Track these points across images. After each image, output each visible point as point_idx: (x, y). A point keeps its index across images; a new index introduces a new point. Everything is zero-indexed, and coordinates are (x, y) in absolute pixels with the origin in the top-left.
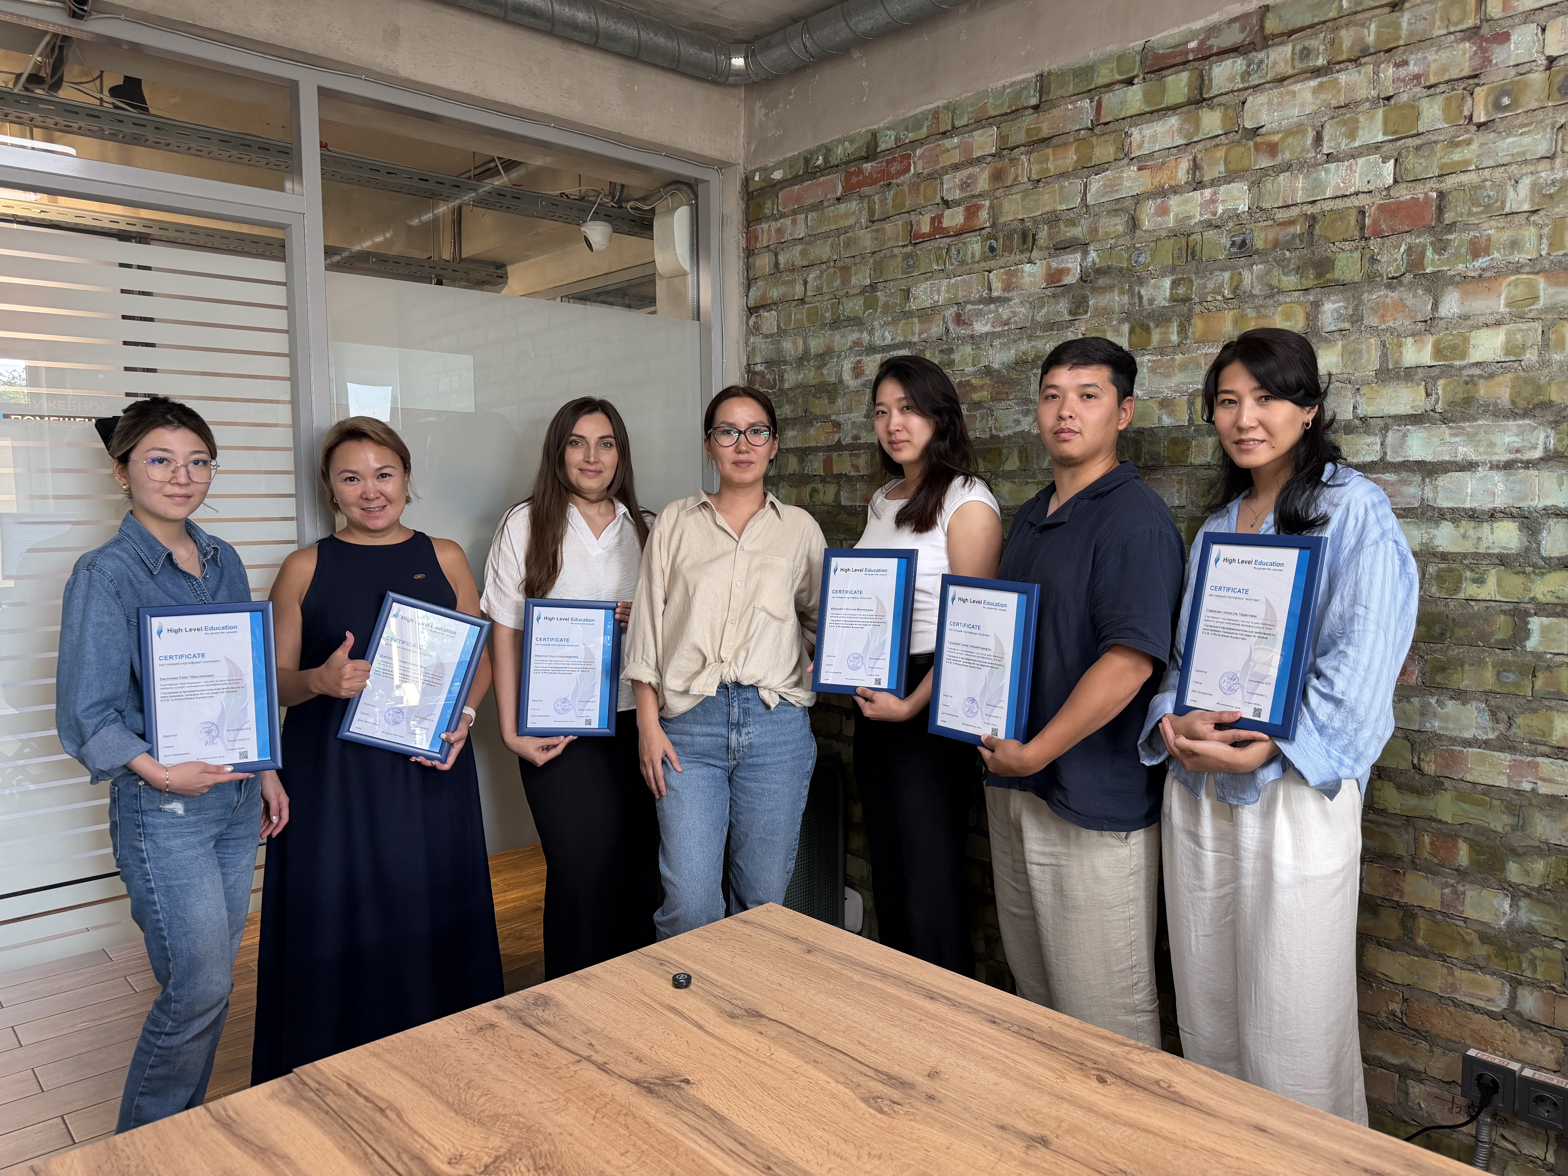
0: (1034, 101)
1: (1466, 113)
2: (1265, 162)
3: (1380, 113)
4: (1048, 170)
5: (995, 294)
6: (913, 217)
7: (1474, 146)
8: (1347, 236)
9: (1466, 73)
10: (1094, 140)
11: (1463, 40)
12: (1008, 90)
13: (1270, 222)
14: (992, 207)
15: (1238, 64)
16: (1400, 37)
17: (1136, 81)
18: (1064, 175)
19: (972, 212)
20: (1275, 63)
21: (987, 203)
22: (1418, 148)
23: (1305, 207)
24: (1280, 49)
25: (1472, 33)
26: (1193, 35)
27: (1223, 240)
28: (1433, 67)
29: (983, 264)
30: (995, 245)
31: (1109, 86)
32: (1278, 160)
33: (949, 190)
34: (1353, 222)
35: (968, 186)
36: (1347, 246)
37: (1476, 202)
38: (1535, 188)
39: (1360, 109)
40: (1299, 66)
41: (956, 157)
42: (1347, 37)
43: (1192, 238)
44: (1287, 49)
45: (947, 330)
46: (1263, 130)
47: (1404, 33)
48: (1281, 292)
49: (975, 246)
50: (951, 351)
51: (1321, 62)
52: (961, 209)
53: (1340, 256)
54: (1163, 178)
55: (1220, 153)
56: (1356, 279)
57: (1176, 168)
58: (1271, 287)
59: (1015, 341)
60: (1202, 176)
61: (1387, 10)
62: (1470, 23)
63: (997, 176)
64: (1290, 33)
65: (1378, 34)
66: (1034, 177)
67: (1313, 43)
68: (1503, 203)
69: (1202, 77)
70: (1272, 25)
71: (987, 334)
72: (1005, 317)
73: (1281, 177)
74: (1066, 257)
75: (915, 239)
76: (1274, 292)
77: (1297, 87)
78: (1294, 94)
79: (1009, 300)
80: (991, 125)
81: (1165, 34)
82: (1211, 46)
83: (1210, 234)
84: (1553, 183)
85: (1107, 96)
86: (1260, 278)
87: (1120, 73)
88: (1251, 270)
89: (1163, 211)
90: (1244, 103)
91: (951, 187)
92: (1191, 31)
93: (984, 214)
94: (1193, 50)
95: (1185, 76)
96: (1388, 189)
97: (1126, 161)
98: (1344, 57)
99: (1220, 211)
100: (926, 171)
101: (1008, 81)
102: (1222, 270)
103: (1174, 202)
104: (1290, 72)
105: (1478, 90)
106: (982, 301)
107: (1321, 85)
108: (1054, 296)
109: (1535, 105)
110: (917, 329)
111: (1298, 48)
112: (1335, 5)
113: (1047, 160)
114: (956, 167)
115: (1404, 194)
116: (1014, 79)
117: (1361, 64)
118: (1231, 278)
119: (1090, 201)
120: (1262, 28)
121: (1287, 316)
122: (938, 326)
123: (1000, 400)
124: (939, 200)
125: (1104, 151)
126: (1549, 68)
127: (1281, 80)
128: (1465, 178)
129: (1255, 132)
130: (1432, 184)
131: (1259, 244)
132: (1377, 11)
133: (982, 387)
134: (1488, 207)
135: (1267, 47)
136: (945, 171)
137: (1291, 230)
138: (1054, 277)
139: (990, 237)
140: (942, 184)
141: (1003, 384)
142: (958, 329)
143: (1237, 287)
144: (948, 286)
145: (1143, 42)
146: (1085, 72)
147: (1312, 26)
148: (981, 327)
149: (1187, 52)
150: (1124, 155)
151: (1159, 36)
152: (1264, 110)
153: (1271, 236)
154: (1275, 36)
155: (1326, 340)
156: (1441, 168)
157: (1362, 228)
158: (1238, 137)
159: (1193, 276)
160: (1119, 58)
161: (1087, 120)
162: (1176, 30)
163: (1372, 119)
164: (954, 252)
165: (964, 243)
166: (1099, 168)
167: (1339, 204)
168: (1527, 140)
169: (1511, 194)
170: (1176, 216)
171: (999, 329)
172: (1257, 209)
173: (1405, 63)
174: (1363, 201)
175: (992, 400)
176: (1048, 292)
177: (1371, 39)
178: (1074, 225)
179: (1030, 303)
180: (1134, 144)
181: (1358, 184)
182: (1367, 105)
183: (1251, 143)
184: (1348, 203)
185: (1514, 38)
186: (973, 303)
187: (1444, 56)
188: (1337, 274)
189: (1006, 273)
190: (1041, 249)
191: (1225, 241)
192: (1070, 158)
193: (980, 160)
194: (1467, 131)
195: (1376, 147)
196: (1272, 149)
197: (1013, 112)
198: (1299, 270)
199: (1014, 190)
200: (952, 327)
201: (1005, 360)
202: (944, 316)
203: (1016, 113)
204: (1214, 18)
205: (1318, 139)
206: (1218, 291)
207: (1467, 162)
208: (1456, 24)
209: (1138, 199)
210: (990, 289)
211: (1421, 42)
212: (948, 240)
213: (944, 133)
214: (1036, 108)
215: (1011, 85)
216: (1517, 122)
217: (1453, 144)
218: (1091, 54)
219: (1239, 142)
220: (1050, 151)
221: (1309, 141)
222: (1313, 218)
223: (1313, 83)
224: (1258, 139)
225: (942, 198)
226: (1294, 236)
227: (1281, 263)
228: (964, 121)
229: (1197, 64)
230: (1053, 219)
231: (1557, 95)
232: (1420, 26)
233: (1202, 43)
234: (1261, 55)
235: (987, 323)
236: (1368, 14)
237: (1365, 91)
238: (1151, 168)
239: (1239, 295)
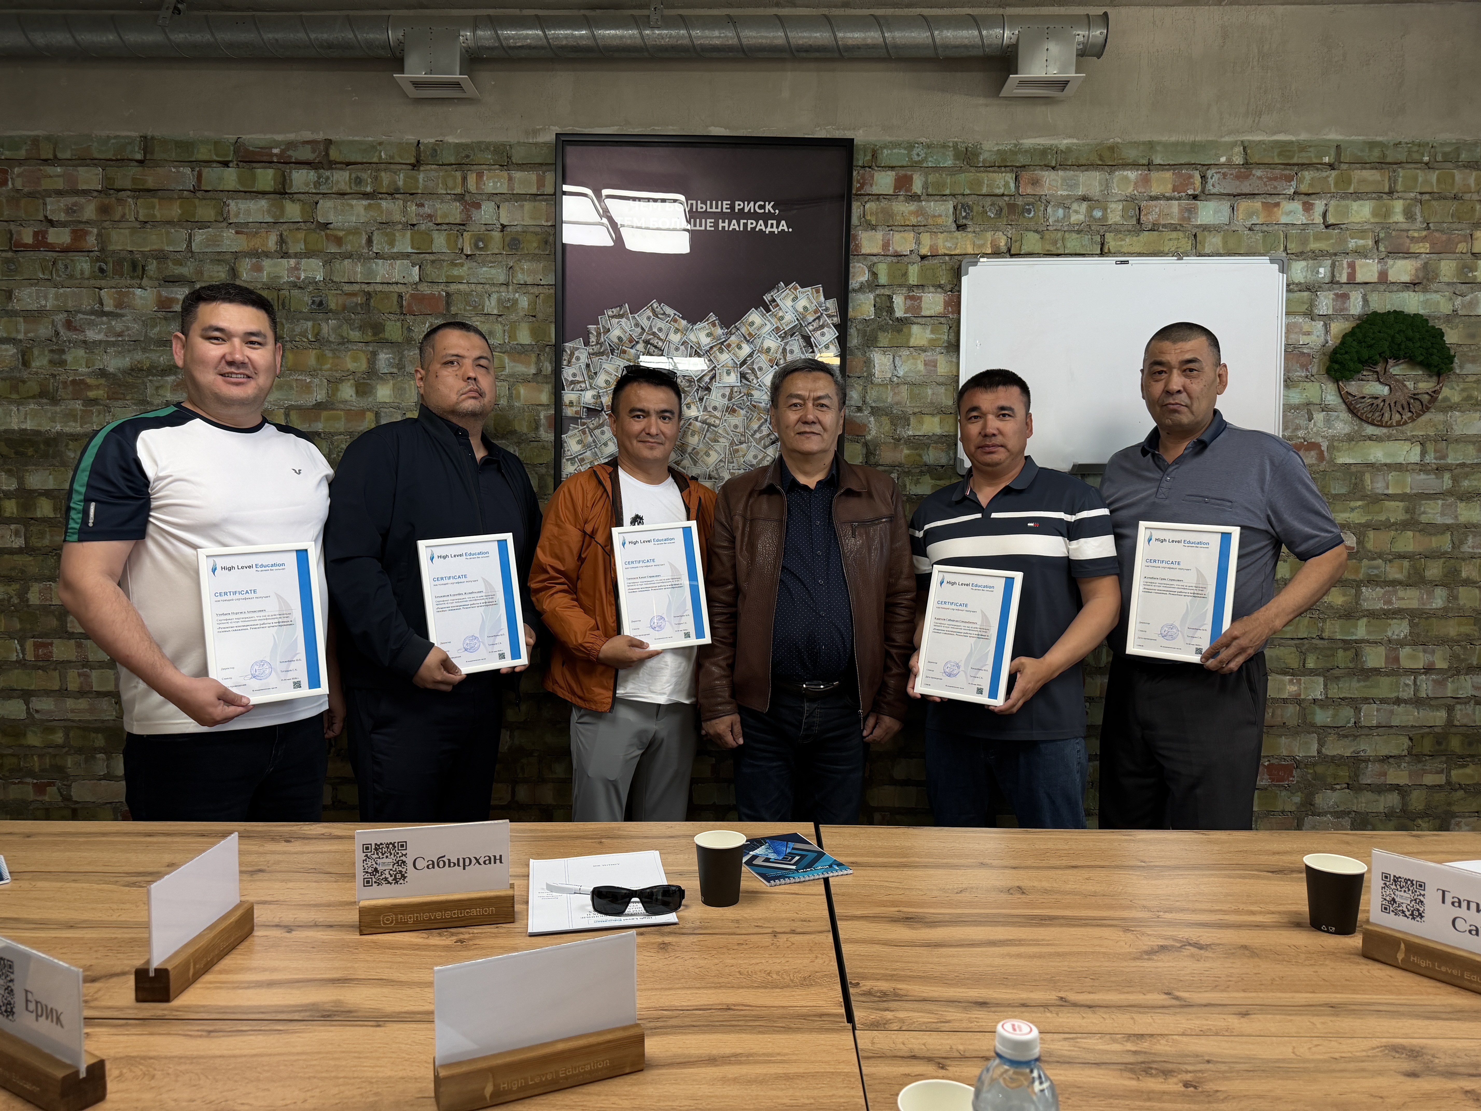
0: (139, 157)
1: (460, 246)
2: (333, 249)
3: (409, 233)
4: (154, 216)
5: (106, 309)
6: (12, 227)
7: (465, 268)
8: (392, 310)
9: (458, 221)
10: (197, 201)
11: (455, 200)
12: (113, 141)
13: (339, 292)
14: (99, 235)
15: (312, 175)
16: (418, 188)
17: (231, 165)
18: (170, 223)
19: (79, 235)
20: (338, 182)
21: (95, 231)
22: (433, 262)
23: (364, 286)
24: (341, 172)
25: (460, 198)
26: (277, 144)
27: (306, 299)
28: (439, 212)
29: (92, 282)
30: (105, 267)
31: (208, 163)
32: (343, 249)
33: (53, 211)
34: (395, 303)
35: (75, 212)
36: (392, 317)
37: (468, 303)
38: (499, 300)
39: (396, 227)
40: (355, 189)
41: (60, 185)
42: (386, 178)
43: (282, 292)
44: (346, 175)
45: (57, 334)
46: (331, 226)
47: (421, 186)
48: (349, 341)
49: (84, 265)
50: (63, 352)
51: (369, 189)
52: (67, 230)
53: (388, 323)
54: (256, 243)
55: (301, 235)
56: (400, 340)
57: (267, 238)
58: (343, 338)
59: (129, 351)
60: (287, 248)
61: (410, 167)
62: (459, 191)
63: (104, 210)
64: (348, 164)
65: (405, 181)
66: (141, 218)
67: (364, 176)
68: (483, 307)
69: (284, 176)
70: (334, 154)
71: (100, 342)
72: (118, 329)
73: (346, 262)
74: (175, 289)
75: (16, 247)
76: (344, 341)
77: (354, 202)
78: (352, 206)
79: (122, 316)
80: (96, 165)
81: (254, 136)
82: (290, 157)
83: (295, 292)
84: (509, 300)
85: (207, 170)
86: (334, 330)
87: (217, 155)
88: (327, 323)
89: (259, 269)
90: (317, 203)
91: (55, 208)
92: (275, 141)
93: (91, 241)
94: (276, 155)
95: (270, 172)
96: (416, 284)
97: (225, 224)
98: (384, 191)
99: (302, 277)
100: (26, 190)
101: (112, 133)
102: (306, 320)
103: (266, 263)
104: (349, 191)
105: (465, 234)
106: (93, 312)
107: (370, 204)
108: (166, 319)
109: (496, 251)
110: (22, 327)
111: (353, 176)
112: (377, 154)
113: (154, 207)
114: (60, 193)
115: (425, 289)
116: (118, 133)
117: (395, 198)
118: (313, 327)
119: (194, 247)
120: (327, 154)
121: (355, 359)
122: (47, 328)
123: (116, 399)
124: (41, 218)
125: (205, 212)
126: (502, 231)
127: (342, 194)
128: (462, 287)
129: (326, 226)
130: (442, 287)
131: (333, 306)
132: (404, 166)
133: (98, 387)
134: (475, 307)
135: (332, 169)
136: (48, 193)
137: (355, 300)
138: (164, 304)
139: (98, 259)
140: (45, 204)
141: (120, 386)
142: (69, 334)
143: (318, 334)
144: (56, 294)
145: (236, 137)
146: (186, 145)
147: (362, 163)
148: (92, 335)
149: (272, 155)
150: (223, 219)
151: (249, 136)
152: (332, 213)
153: (340, 302)
154: (336, 163)
155: (382, 379)
156: (447, 277)
157: (401, 307)
158: (313, 226)
159: (284, 321)
160: (216, 143)
161: (190, 183)
162: (262, 136)
163: (404, 236)
164: (60, 265)
165: (72, 261)
166: (203, 225)
167: (386, 288)
168: (493, 271)
169: (487, 302)
170: (268, 274)
171: (113, 339)
172: (329, 281)
173: (422, 205)
174: (400, 289)
175: (109, 398)
176: (160, 315)
177: (401, 183)
178: (181, 265)
179: (143, 321)
180: (232, 213)
181: (396, 277)
182: (400, 226)
183: (323, 233)
184: (392, 288)
185: (483, 207)
186: (84, 313)
187: (445, 207)
188: (387, 335)
189: (117, 292)
190: (151, 278)
191: (307, 299)
192: (175, 211)
193: (85, 193)
194: (461, 258)
195: (407, 256)
196: (339, 241)
197: (117, 160)
198: (360, 328)
199: (122, 225)
200: (62, 331)
201: (120, 365)
202: (53, 321)
203: (121, 162)
204: (291, 136)
205: (370, 241)
206: (304, 334)
207: (462, 277)
208: (451, 189)
209: (237, 255)
210: (102, 304)
211: (431, 194)
212: (55, 255)
213: (46, 160)
214: (141, 162)
215: (116, 137)
216: (488, 259)
217: (453, 264)
218: (191, 133)
219: (314, 230)
220: (156, 201)
221: (364, 241)
222: (368, 294)
223: (365, 202)
224: (328, 231)
225: (46, 217)
226: (357, 304)
227: (348, 321)
228: (68, 155)
229: (280, 165)
230: (161, 257)
231: (507, 248)
232: (431, 184)
233: (283, 151)
234: (328, 173)
235: (100, 332)
236: (399, 167)
237: (397, 217)
238: (246, 234)
239: (319, 341)
